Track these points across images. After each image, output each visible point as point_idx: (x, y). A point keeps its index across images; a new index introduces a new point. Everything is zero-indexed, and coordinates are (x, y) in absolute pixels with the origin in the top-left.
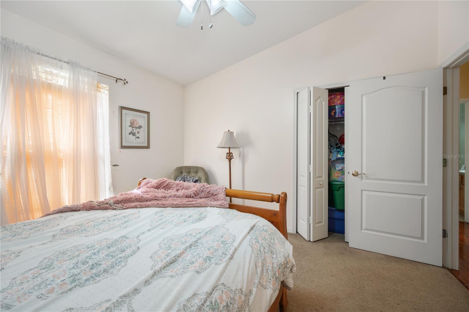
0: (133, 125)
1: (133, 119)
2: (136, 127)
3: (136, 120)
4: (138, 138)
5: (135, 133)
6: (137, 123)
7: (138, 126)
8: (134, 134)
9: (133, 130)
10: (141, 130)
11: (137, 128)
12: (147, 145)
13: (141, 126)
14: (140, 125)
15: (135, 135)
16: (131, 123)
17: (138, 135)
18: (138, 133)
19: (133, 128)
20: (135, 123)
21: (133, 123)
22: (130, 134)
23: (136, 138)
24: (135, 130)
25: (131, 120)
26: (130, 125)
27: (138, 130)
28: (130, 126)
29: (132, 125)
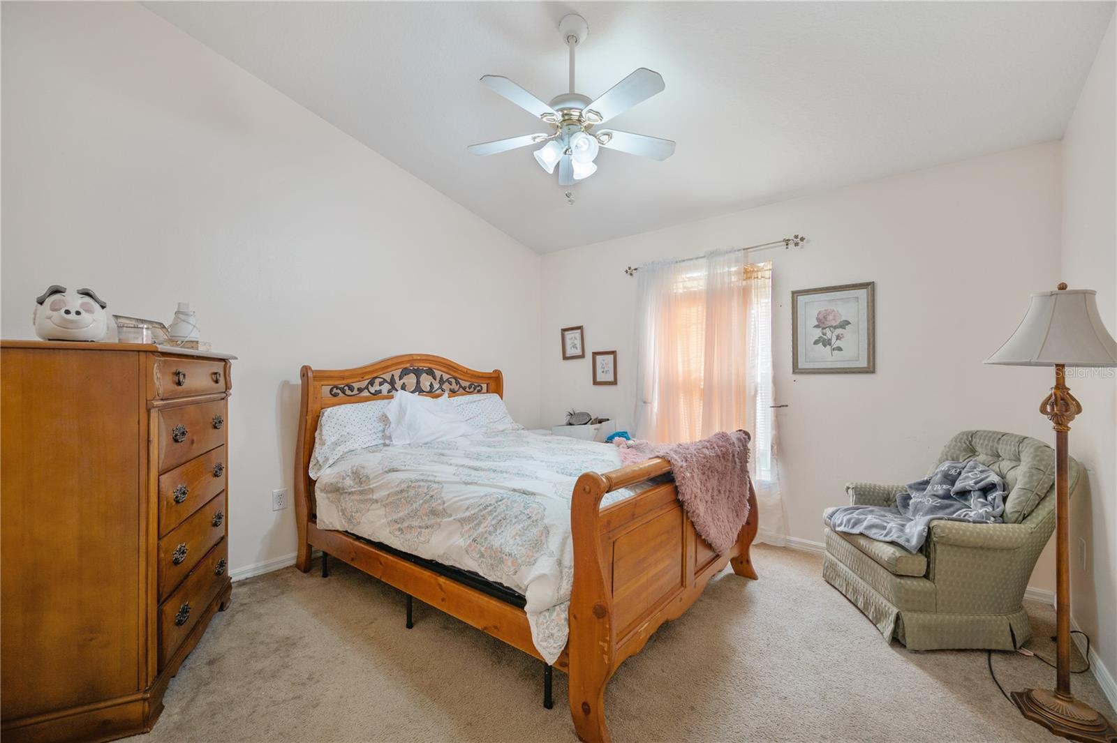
0: (824, 323)
1: (826, 310)
2: (832, 327)
3: (833, 311)
4: (839, 349)
5: (830, 340)
6: (834, 316)
7: (837, 323)
8: (826, 343)
9: (825, 334)
10: (847, 332)
11: (835, 327)
12: (866, 365)
13: (846, 321)
14: (843, 319)
15: (830, 344)
16: (818, 319)
17: (836, 344)
18: (838, 338)
19: (823, 329)
20: (830, 317)
21: (825, 318)
22: (816, 343)
23: (834, 349)
24: (829, 334)
25: (819, 313)
26: (817, 323)
27: (838, 331)
28: (816, 326)
29: (821, 323)
